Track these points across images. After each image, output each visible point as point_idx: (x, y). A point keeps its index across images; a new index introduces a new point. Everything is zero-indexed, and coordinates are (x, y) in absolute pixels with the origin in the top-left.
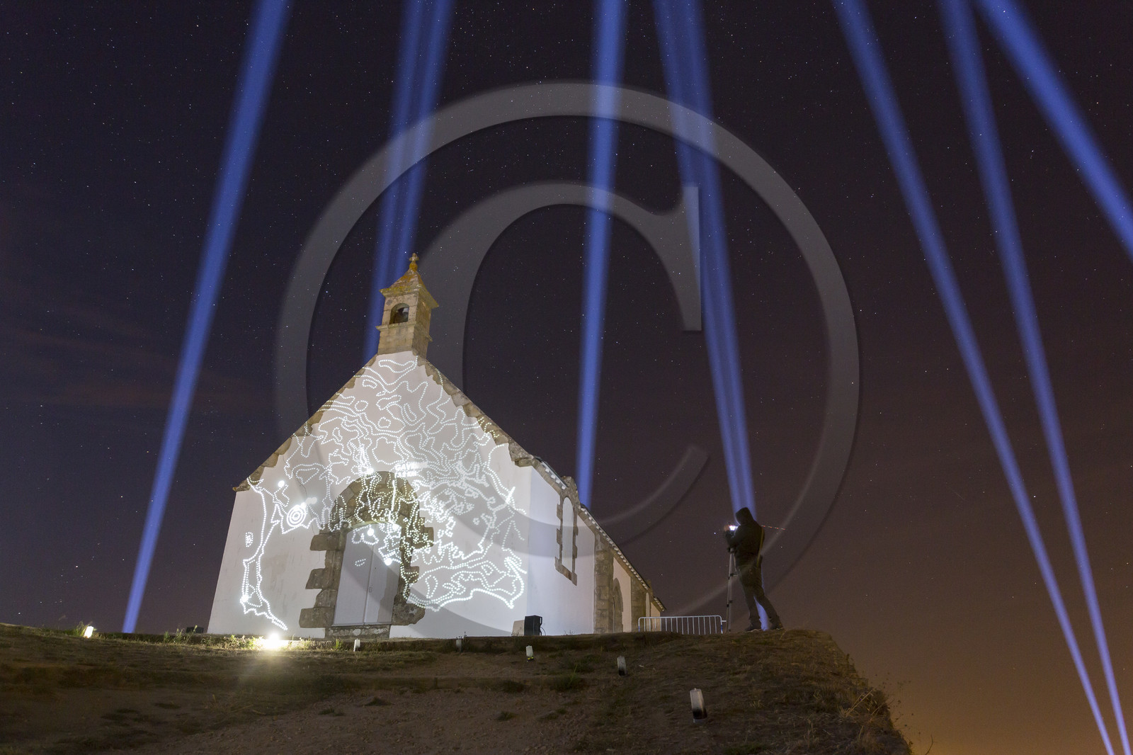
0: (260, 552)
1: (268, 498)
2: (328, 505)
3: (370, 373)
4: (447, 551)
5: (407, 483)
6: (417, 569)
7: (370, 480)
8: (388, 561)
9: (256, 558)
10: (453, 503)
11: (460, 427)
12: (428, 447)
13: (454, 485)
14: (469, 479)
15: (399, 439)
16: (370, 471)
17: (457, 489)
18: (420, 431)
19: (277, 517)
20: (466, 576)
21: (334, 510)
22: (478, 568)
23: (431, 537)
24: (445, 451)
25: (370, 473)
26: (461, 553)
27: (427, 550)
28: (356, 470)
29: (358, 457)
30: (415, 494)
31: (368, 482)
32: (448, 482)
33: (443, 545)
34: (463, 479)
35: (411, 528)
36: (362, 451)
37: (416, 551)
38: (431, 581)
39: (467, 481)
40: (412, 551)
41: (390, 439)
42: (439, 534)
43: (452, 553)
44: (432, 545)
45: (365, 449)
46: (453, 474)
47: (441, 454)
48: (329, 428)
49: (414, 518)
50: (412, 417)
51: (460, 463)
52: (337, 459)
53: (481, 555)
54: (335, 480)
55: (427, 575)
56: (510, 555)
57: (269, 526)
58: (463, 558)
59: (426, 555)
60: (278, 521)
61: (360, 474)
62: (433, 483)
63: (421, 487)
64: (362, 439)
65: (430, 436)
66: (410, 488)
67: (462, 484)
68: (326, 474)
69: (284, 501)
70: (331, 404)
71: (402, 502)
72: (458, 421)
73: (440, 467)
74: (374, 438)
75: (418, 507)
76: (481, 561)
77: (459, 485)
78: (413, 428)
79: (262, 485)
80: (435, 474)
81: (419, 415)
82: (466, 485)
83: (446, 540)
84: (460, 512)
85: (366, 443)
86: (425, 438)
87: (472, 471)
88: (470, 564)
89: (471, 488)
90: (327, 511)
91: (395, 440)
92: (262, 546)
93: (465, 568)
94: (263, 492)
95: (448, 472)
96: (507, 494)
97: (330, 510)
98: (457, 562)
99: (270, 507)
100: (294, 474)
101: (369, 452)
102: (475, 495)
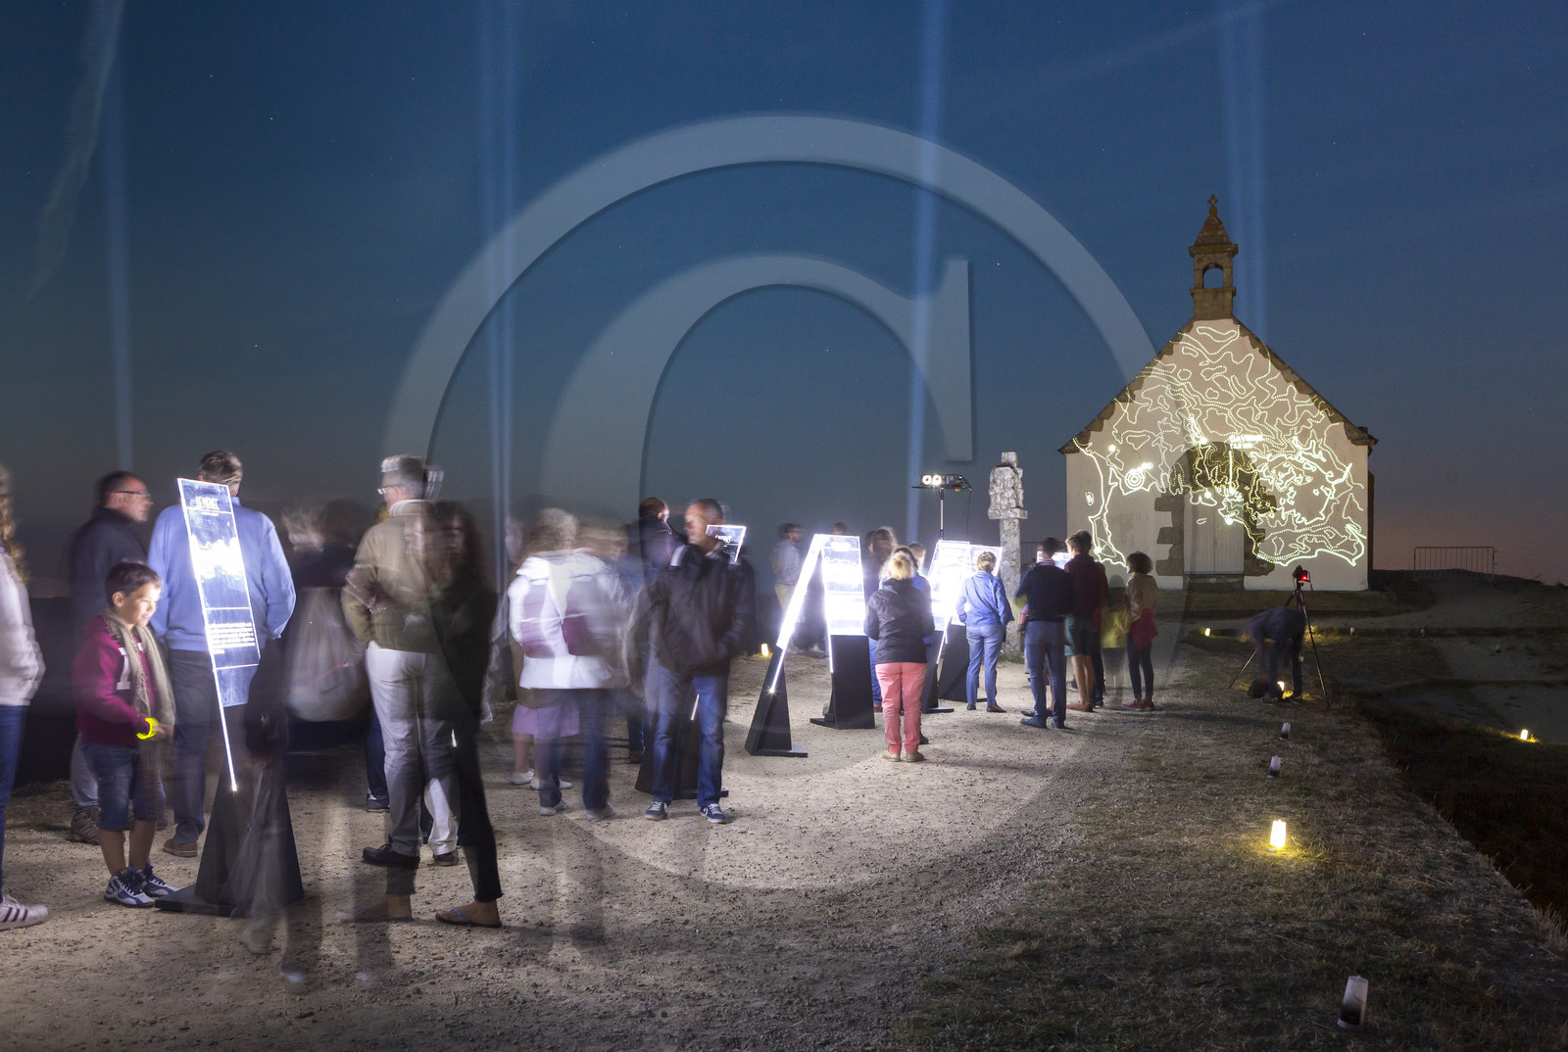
0: (1104, 510)
1: (1102, 463)
2: (1166, 470)
3: (1188, 340)
4: (1290, 517)
5: (1244, 454)
6: (1263, 531)
7: (1206, 449)
8: (1229, 521)
9: (1102, 516)
10: (1292, 475)
11: (1293, 404)
12: (1261, 420)
13: (1291, 458)
14: (1307, 454)
15: (1230, 411)
16: (1204, 441)
17: (1294, 463)
18: (1251, 404)
19: (1114, 479)
20: (1310, 538)
21: (1172, 476)
22: (1321, 532)
23: (1274, 503)
24: (1279, 426)
25: (1204, 443)
26: (1304, 519)
27: (1271, 515)
28: (1189, 439)
29: (1190, 426)
30: (1253, 465)
31: (1204, 451)
32: (1285, 456)
33: (1285, 511)
34: (1300, 454)
35: (1253, 495)
36: (1192, 420)
37: (1260, 516)
38: (1277, 541)
39: (1303, 455)
40: (1256, 515)
41: (1220, 411)
42: (1281, 502)
43: (1295, 518)
44: (1275, 511)
45: (1195, 418)
46: (1289, 448)
47: (1276, 429)
48: (1154, 395)
49: (1255, 487)
50: (1242, 391)
51: (1295, 438)
52: (1168, 427)
53: (1322, 522)
54: (1169, 447)
55: (1273, 536)
56: (1350, 523)
57: (1107, 488)
58: (1306, 524)
59: (1270, 519)
60: (1116, 484)
61: (1194, 443)
62: (1270, 455)
63: (1258, 459)
64: (1190, 409)
65: (1262, 410)
66: (1248, 459)
67: (1299, 458)
68: (1159, 441)
69: (1119, 465)
70: (1151, 370)
71: (1240, 471)
72: (1290, 396)
73: (1276, 440)
74: (1204, 409)
75: (1258, 477)
76: (1323, 526)
77: (1296, 459)
78: (1244, 401)
79: (1092, 448)
80: (1271, 447)
81: (1249, 389)
82: (1303, 460)
83: (1288, 507)
84: (1299, 484)
85: (1196, 413)
86: (1256, 412)
87: (1308, 446)
88: (1313, 529)
89: (1308, 462)
90: (1165, 477)
91: (1226, 412)
92: (1105, 504)
93: (1309, 532)
94: (1094, 455)
95: (1284, 446)
96: (1345, 470)
97: (1168, 476)
98: (1301, 526)
99: (1106, 470)
100: (1125, 440)
101: (1200, 422)
102: (1314, 467)
